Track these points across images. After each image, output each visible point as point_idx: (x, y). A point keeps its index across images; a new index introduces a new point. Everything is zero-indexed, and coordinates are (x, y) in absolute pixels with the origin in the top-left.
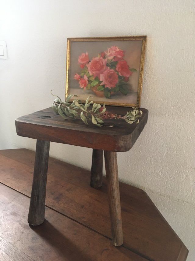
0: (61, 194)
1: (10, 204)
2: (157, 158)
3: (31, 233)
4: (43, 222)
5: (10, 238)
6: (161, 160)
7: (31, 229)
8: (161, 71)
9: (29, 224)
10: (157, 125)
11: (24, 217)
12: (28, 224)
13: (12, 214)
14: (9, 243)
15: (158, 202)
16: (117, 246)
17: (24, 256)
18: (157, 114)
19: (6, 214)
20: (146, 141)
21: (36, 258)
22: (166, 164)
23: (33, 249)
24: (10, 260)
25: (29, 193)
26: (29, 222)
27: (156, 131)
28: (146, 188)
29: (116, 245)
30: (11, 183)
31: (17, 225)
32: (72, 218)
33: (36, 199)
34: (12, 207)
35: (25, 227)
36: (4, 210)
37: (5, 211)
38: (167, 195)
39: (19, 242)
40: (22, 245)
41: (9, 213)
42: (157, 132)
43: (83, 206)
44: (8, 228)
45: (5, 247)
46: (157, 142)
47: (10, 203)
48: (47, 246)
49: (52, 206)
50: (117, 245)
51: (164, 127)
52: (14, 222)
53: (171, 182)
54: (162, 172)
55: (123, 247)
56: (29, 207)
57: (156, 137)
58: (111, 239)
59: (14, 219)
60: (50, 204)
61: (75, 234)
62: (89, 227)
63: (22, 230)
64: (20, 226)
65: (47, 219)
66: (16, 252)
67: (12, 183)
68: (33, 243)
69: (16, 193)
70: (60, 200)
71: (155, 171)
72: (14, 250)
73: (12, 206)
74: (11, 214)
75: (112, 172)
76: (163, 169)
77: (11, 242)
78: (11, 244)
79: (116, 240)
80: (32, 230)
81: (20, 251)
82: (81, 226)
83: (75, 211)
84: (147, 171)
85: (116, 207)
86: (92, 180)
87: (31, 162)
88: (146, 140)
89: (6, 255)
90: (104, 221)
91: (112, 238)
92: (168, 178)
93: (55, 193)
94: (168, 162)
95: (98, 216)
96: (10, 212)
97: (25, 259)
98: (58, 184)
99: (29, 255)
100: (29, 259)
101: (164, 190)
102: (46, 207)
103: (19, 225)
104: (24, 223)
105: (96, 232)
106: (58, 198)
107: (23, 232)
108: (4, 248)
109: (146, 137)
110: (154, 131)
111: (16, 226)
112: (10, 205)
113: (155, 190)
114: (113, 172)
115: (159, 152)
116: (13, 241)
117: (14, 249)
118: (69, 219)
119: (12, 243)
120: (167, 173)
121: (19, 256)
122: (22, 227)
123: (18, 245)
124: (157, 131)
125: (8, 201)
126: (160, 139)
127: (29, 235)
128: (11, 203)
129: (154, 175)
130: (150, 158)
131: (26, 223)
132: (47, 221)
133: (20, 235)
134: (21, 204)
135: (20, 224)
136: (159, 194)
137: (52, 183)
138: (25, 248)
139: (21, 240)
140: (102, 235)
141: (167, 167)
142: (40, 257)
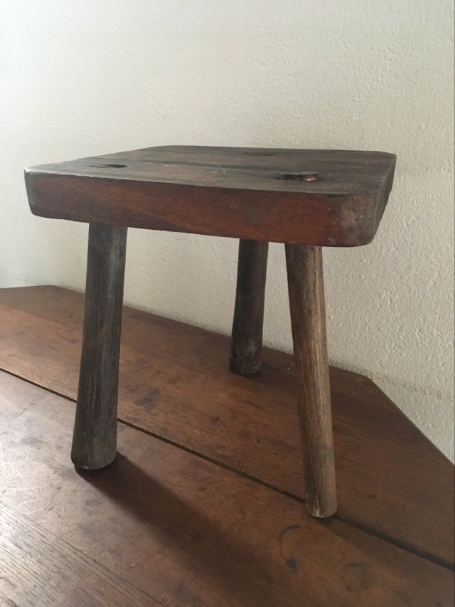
0: (156, 392)
1: (19, 418)
2: (410, 290)
3: (83, 488)
4: (112, 460)
5: (25, 502)
6: (421, 297)
7: (81, 479)
8: (431, 41)
9: (75, 467)
10: (413, 202)
11: (59, 448)
12: (72, 466)
13: (26, 443)
14: (22, 518)
15: (408, 408)
16: (322, 517)
17: (67, 551)
18: (414, 168)
19: (12, 442)
20: (381, 248)
21: (100, 554)
22: (434, 306)
23: (89, 532)
24: (28, 561)
25: (71, 389)
26: (74, 460)
27: (409, 217)
28: (374, 373)
29: (318, 515)
30: (22, 367)
31: (42, 469)
32: (190, 447)
33: (92, 399)
34: (25, 425)
35: (64, 474)
36: (6, 433)
37: (7, 436)
38: (433, 390)
39: (51, 512)
40: (60, 520)
41: (18, 440)
42: (413, 221)
43: (218, 419)
44: (18, 478)
45: (11, 528)
46: (410, 248)
47: (21, 414)
48: (128, 523)
49: (136, 420)
50: (321, 515)
51: (434, 205)
52: (34, 462)
53: (446, 354)
54: (420, 330)
55: (340, 521)
56: (73, 423)
57: (408, 235)
58: (302, 501)
59: (34, 454)
60: (130, 415)
61: (203, 489)
62: (238, 469)
63: (58, 481)
64: (52, 471)
65: (123, 453)
66: (44, 540)
67: (24, 366)
68: (90, 513)
69: (35, 390)
70: (153, 406)
71: (401, 327)
72: (37, 535)
73: (26, 421)
74: (24, 441)
75: (310, 314)
76: (424, 320)
77: (28, 513)
78: (28, 518)
79: (318, 501)
80: (84, 481)
81: (54, 537)
82: (218, 468)
83: (197, 431)
84: (379, 329)
85: (320, 413)
86: (234, 355)
87: (71, 317)
88: (379, 244)
89: (16, 548)
90: (276, 454)
91: (306, 496)
92: (438, 345)
93: (138, 388)
94: (441, 300)
95: (258, 442)
96: (23, 436)
97: (69, 558)
98: (145, 368)
99: (81, 548)
100: (82, 558)
101: (424, 376)
102: (119, 424)
103: (48, 470)
104: (61, 465)
105: (258, 481)
106: (149, 401)
107: (60, 488)
108: (8, 530)
109: (382, 235)
110: (405, 217)
111: (39, 472)
112: (22, 419)
113: (400, 378)
114: (313, 313)
115: (416, 275)
116: (33, 512)
117: (35, 533)
118: (184, 452)
119: (32, 517)
120: (435, 331)
121: (53, 550)
122: (56, 476)
123: (48, 521)
124: (413, 218)
125: (16, 410)
126: (422, 238)
127: (78, 493)
128: (24, 415)
129: (399, 338)
130: (388, 293)
131: (65, 464)
132: (124, 458)
133: (54, 495)
134: (51, 418)
135: (50, 466)
136: (411, 388)
137: (128, 364)
138: (67, 528)
139: (55, 508)
140: (276, 489)
141: (436, 314)
142: (110, 551)
